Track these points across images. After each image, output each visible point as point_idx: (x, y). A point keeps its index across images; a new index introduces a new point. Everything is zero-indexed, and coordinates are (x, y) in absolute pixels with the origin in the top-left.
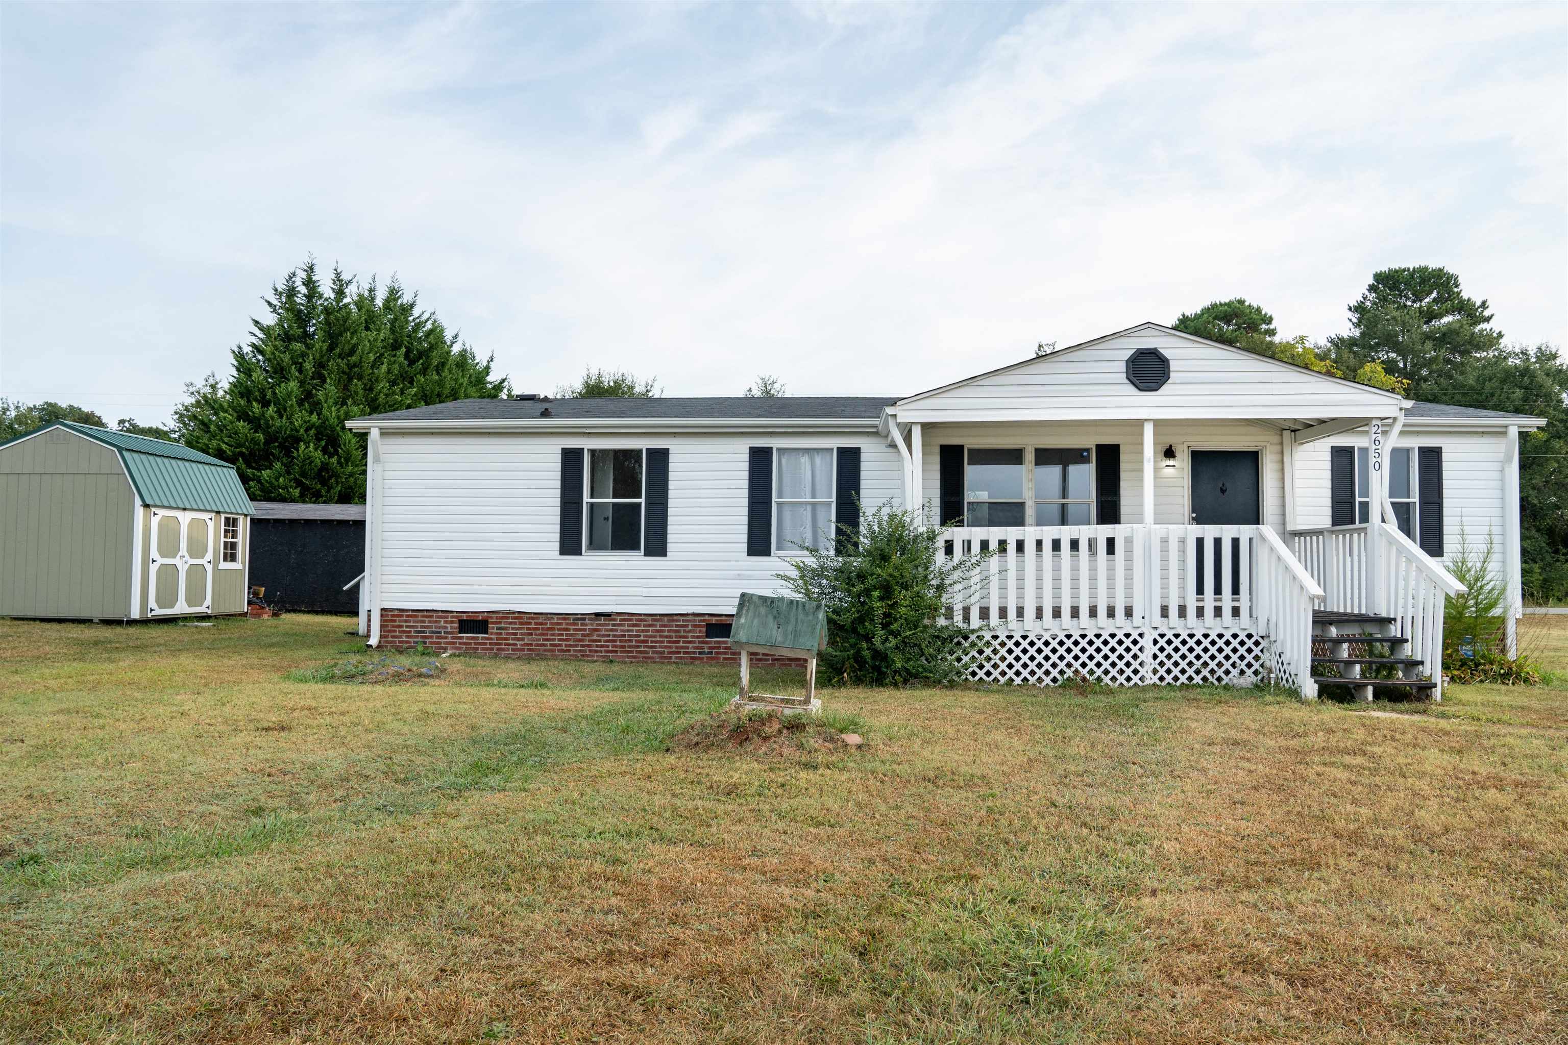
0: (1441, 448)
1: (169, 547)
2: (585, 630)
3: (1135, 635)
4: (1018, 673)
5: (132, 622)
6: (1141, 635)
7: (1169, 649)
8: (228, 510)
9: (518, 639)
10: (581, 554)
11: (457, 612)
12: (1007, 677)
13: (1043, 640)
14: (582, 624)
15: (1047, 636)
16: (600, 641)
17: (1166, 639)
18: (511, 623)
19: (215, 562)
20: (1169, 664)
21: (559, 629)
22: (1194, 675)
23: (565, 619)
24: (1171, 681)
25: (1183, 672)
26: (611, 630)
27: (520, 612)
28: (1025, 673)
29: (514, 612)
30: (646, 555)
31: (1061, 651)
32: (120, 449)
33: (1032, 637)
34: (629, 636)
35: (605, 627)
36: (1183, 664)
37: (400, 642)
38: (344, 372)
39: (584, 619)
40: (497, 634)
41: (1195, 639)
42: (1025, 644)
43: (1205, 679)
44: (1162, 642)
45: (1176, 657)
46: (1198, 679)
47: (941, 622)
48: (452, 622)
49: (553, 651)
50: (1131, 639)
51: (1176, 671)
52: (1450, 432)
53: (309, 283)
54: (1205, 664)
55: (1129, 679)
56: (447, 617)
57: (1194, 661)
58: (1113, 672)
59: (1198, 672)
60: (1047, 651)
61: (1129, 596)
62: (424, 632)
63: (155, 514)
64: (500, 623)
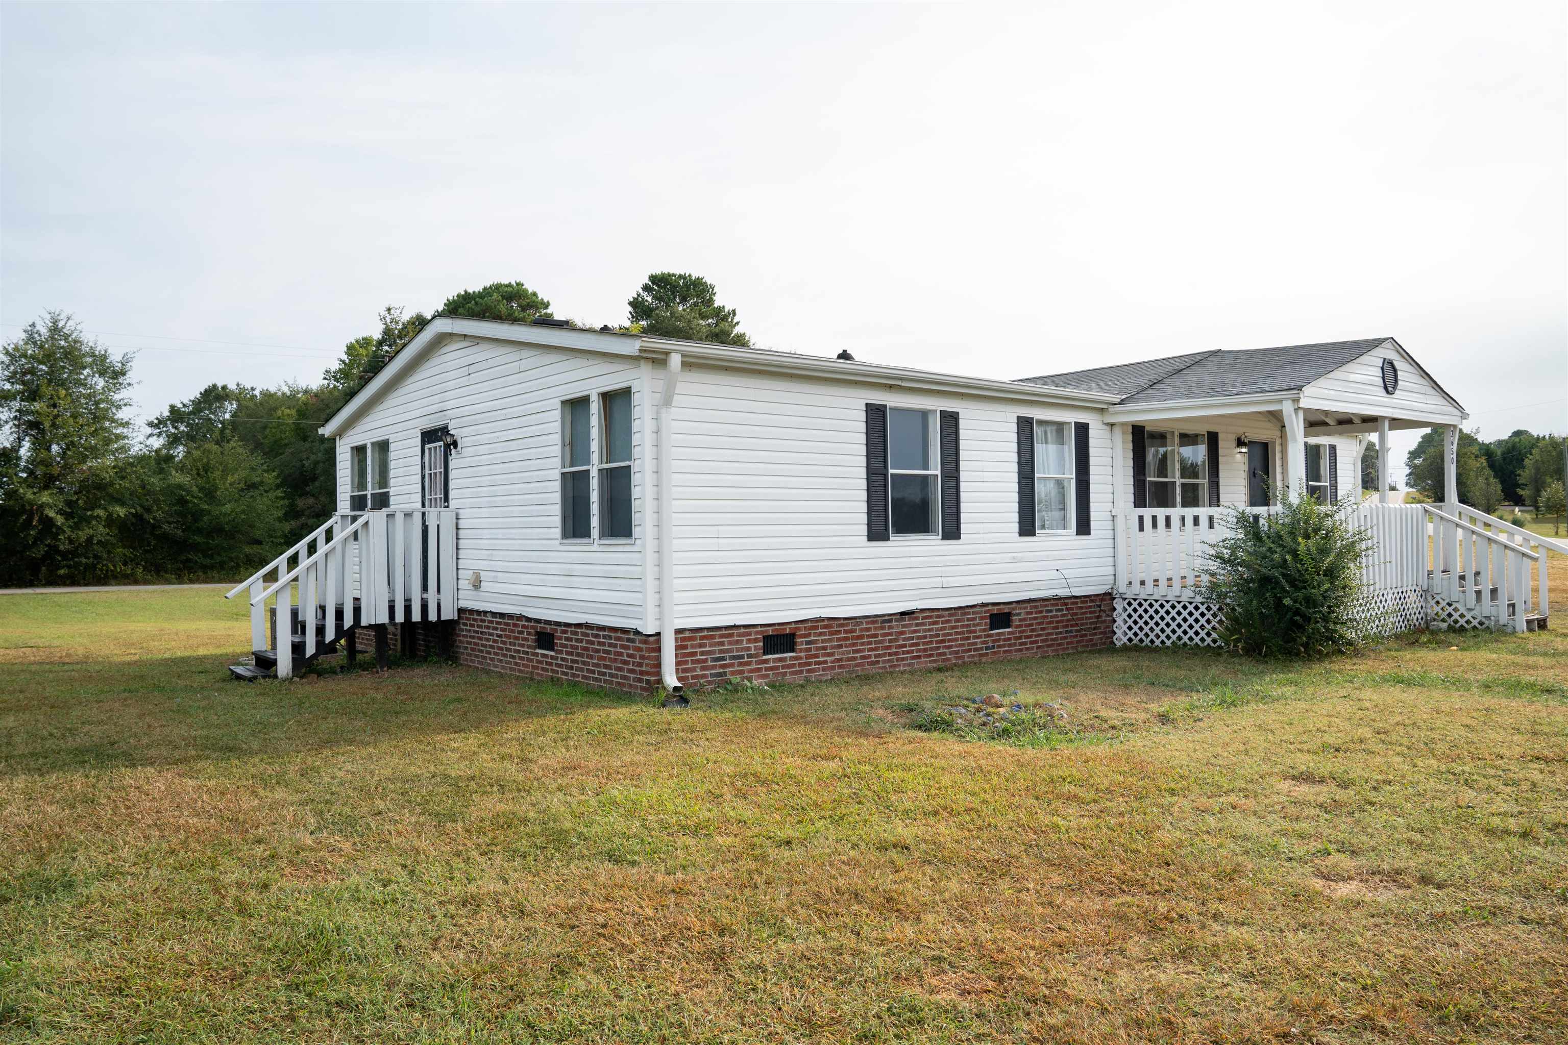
2: (890, 634)
9: (830, 655)
10: (887, 539)
11: (761, 625)
14: (887, 628)
16: (904, 646)
18: (821, 634)
21: (869, 637)
23: (873, 622)
26: (915, 631)
27: (831, 619)
29: (826, 619)
30: (943, 538)
34: (930, 636)
35: (910, 628)
39: (890, 621)
40: (808, 650)
48: (756, 640)
49: (863, 664)
56: (749, 634)
62: (723, 659)
64: (809, 635)
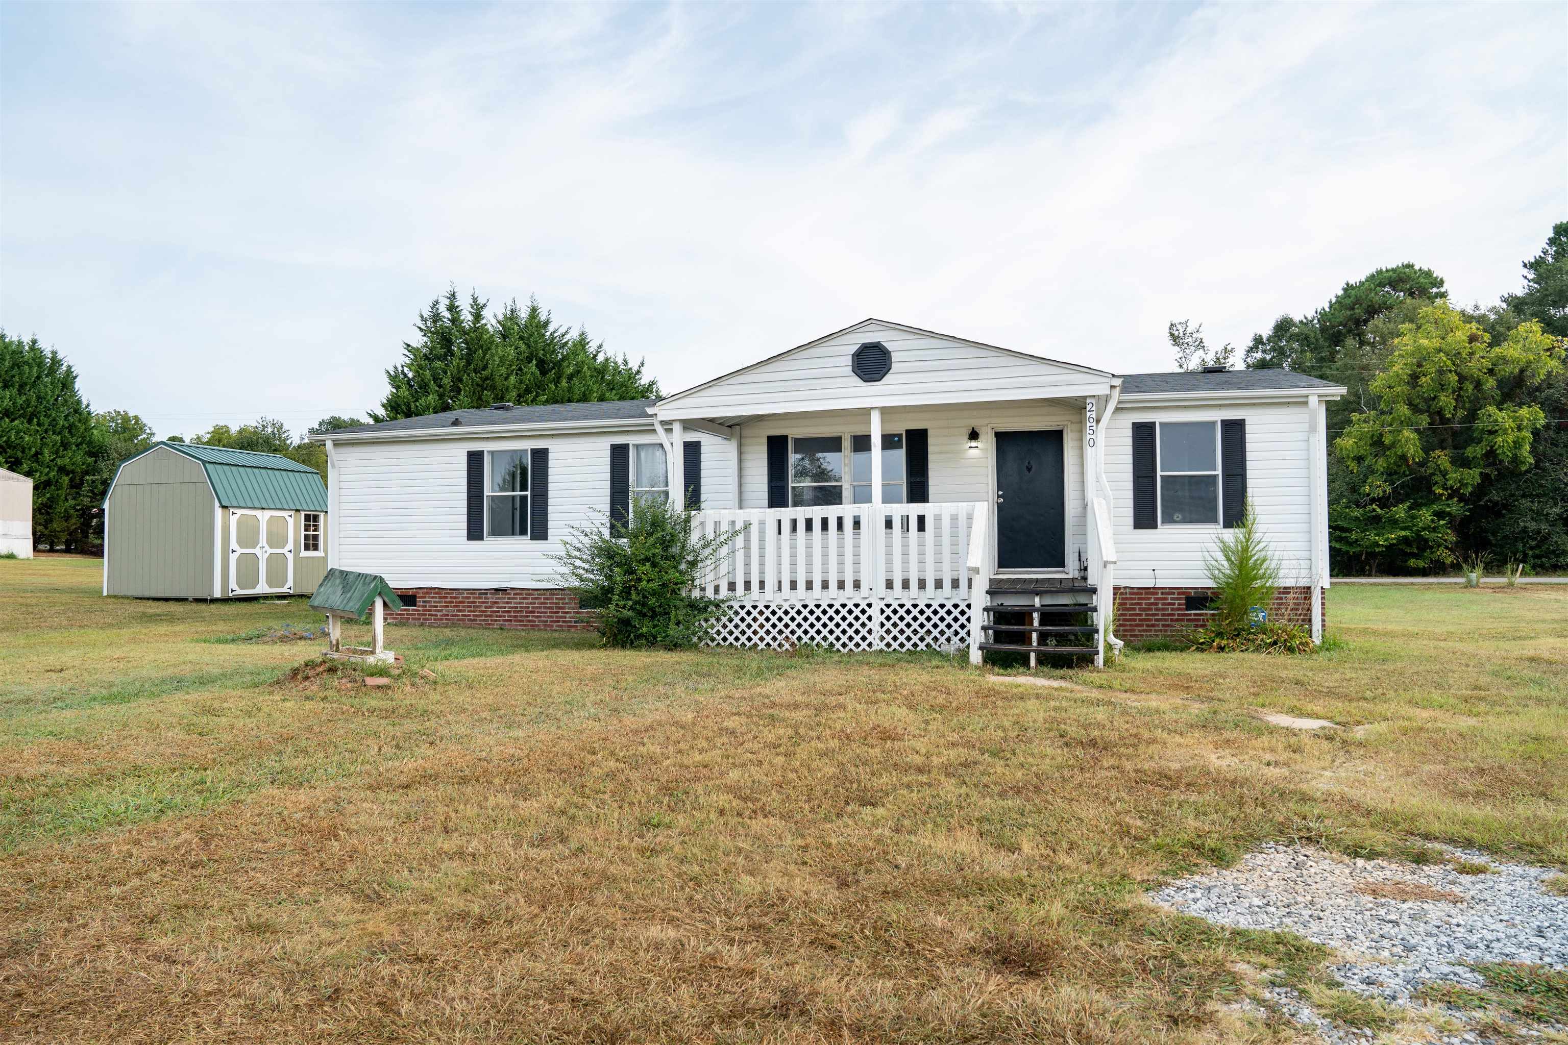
0: (1244, 420)
1: (249, 537)
2: (487, 603)
3: (863, 605)
4: (762, 639)
5: (212, 601)
6: (870, 605)
7: (895, 618)
8: (306, 508)
9: (439, 611)
10: (482, 539)
12: (752, 642)
13: (783, 610)
14: (485, 598)
15: (786, 606)
16: (498, 612)
17: (892, 608)
18: (433, 597)
19: (296, 552)
20: (895, 632)
21: (468, 602)
22: (919, 642)
23: (472, 594)
24: (898, 648)
25: (909, 639)
26: (507, 603)
27: (439, 588)
28: (768, 639)
29: (435, 588)
30: (531, 539)
31: (799, 619)
32: (204, 462)
33: (773, 607)
34: (521, 607)
35: (502, 599)
36: (908, 632)
39: (487, 594)
40: (423, 606)
41: (918, 609)
42: (767, 613)
43: (928, 645)
44: (888, 612)
45: (902, 625)
46: (922, 646)
47: (696, 594)
49: (463, 620)
50: (860, 608)
51: (902, 639)
52: (1254, 404)
53: (452, 308)
54: (929, 632)
55: (857, 645)
57: (919, 629)
58: (844, 639)
59: (922, 639)
60: (786, 619)
61: (857, 572)
63: (233, 513)
64: (425, 597)
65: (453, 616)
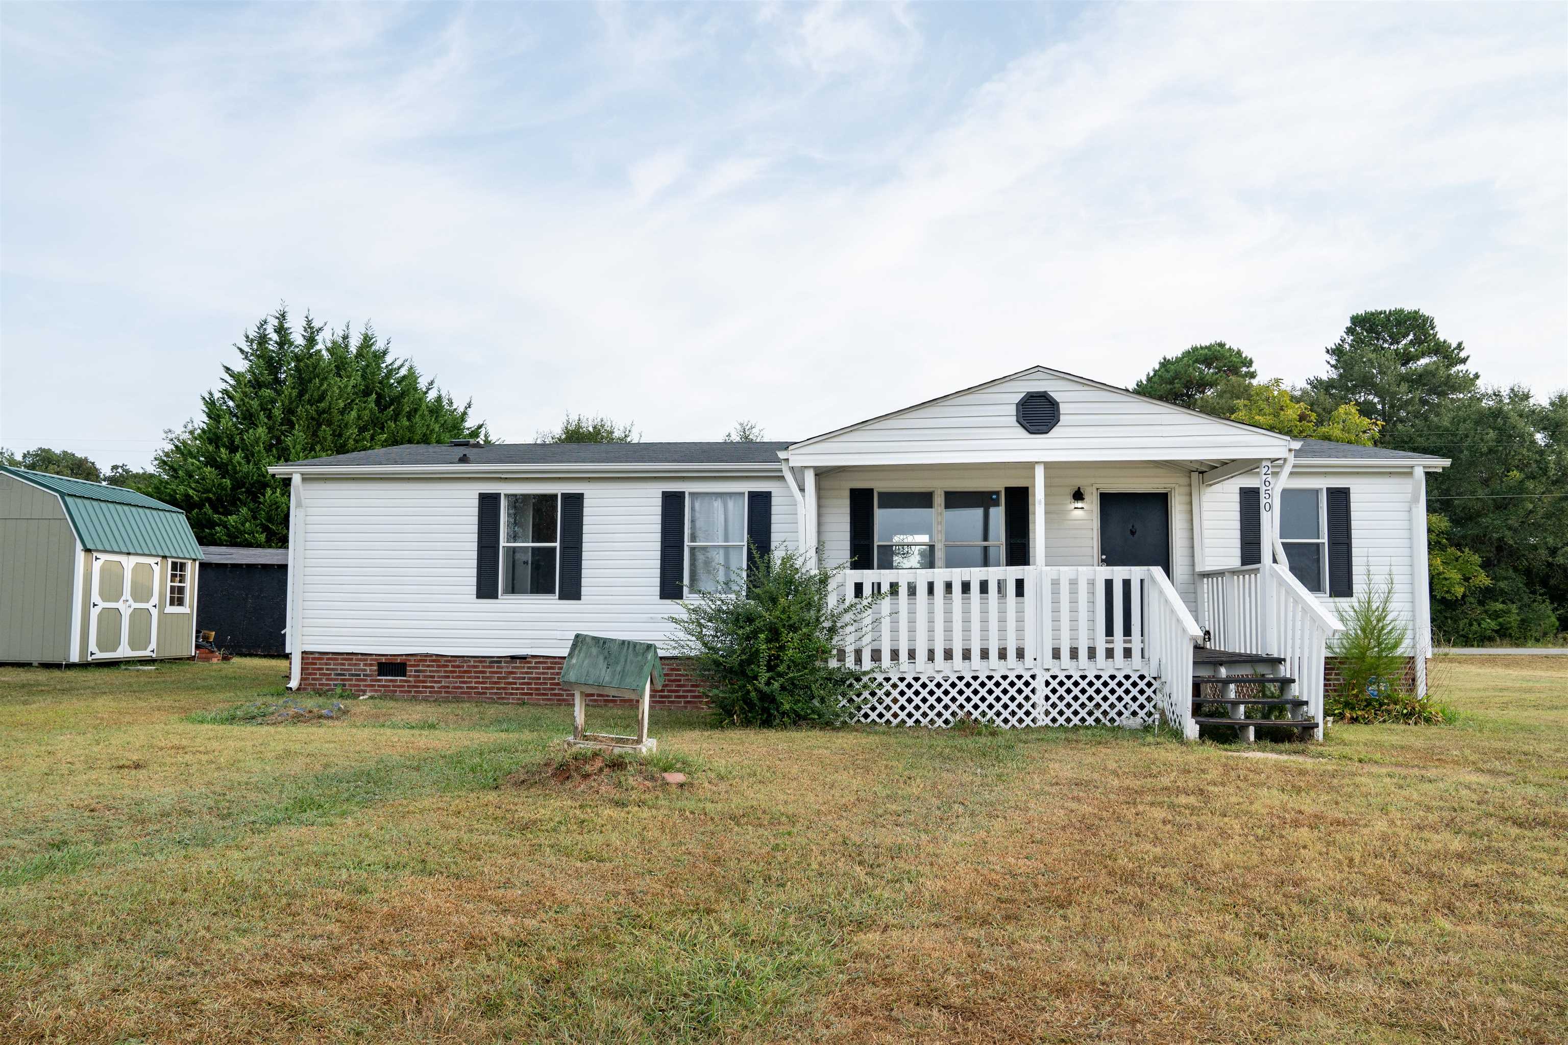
0: (1349, 489)
1: (112, 589)
2: (501, 673)
3: (1027, 677)
4: (910, 715)
5: (71, 666)
6: (1033, 677)
7: (1061, 691)
8: (174, 554)
9: (436, 682)
10: (497, 598)
11: (376, 655)
12: (899, 719)
13: (935, 682)
14: (498, 667)
15: (939, 678)
16: (515, 683)
17: (1058, 680)
18: (428, 666)
19: (161, 606)
20: (1061, 706)
21: (476, 672)
22: (1087, 717)
23: (481, 662)
24: (1064, 723)
25: (1076, 713)
26: (527, 673)
27: (437, 655)
28: (917, 715)
29: (432, 655)
30: (560, 598)
31: (954, 692)
32: (62, 495)
33: (924, 679)
34: (544, 679)
35: (521, 669)
36: (1076, 706)
37: (320, 685)
38: (313, 418)
39: (500, 662)
40: (415, 676)
41: (1087, 680)
42: (917, 686)
43: (1097, 720)
44: (1054, 684)
45: (1069, 698)
46: (1090, 721)
47: (833, 664)
48: (371, 665)
49: (469, 693)
50: (1023, 680)
51: (1068, 713)
52: (1358, 473)
53: (281, 330)
54: (1098, 706)
55: (1021, 721)
56: (366, 660)
57: (1087, 702)
58: (1006, 714)
59: (1090, 713)
60: (939, 693)
61: (1020, 638)
62: (344, 675)
63: (97, 559)
64: (418, 665)
65: (455, 688)
